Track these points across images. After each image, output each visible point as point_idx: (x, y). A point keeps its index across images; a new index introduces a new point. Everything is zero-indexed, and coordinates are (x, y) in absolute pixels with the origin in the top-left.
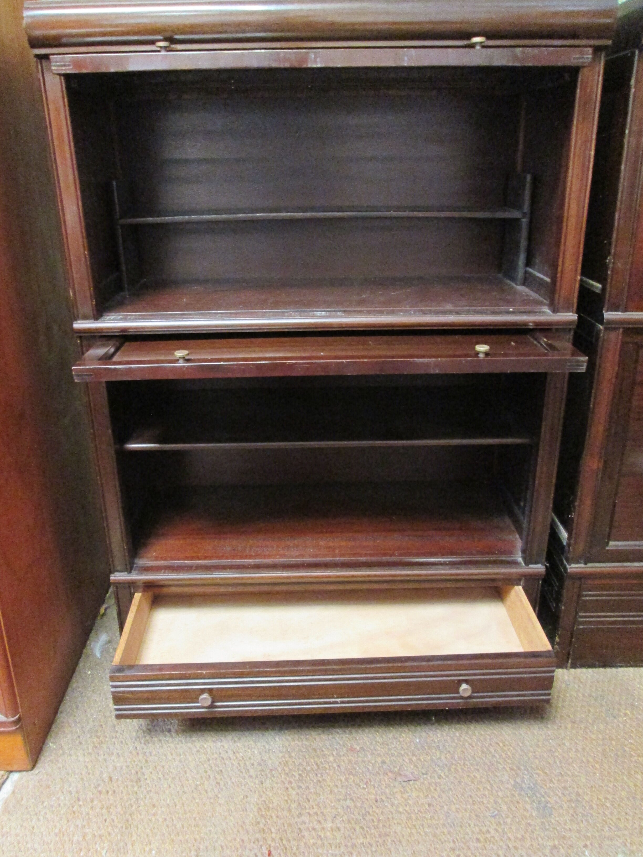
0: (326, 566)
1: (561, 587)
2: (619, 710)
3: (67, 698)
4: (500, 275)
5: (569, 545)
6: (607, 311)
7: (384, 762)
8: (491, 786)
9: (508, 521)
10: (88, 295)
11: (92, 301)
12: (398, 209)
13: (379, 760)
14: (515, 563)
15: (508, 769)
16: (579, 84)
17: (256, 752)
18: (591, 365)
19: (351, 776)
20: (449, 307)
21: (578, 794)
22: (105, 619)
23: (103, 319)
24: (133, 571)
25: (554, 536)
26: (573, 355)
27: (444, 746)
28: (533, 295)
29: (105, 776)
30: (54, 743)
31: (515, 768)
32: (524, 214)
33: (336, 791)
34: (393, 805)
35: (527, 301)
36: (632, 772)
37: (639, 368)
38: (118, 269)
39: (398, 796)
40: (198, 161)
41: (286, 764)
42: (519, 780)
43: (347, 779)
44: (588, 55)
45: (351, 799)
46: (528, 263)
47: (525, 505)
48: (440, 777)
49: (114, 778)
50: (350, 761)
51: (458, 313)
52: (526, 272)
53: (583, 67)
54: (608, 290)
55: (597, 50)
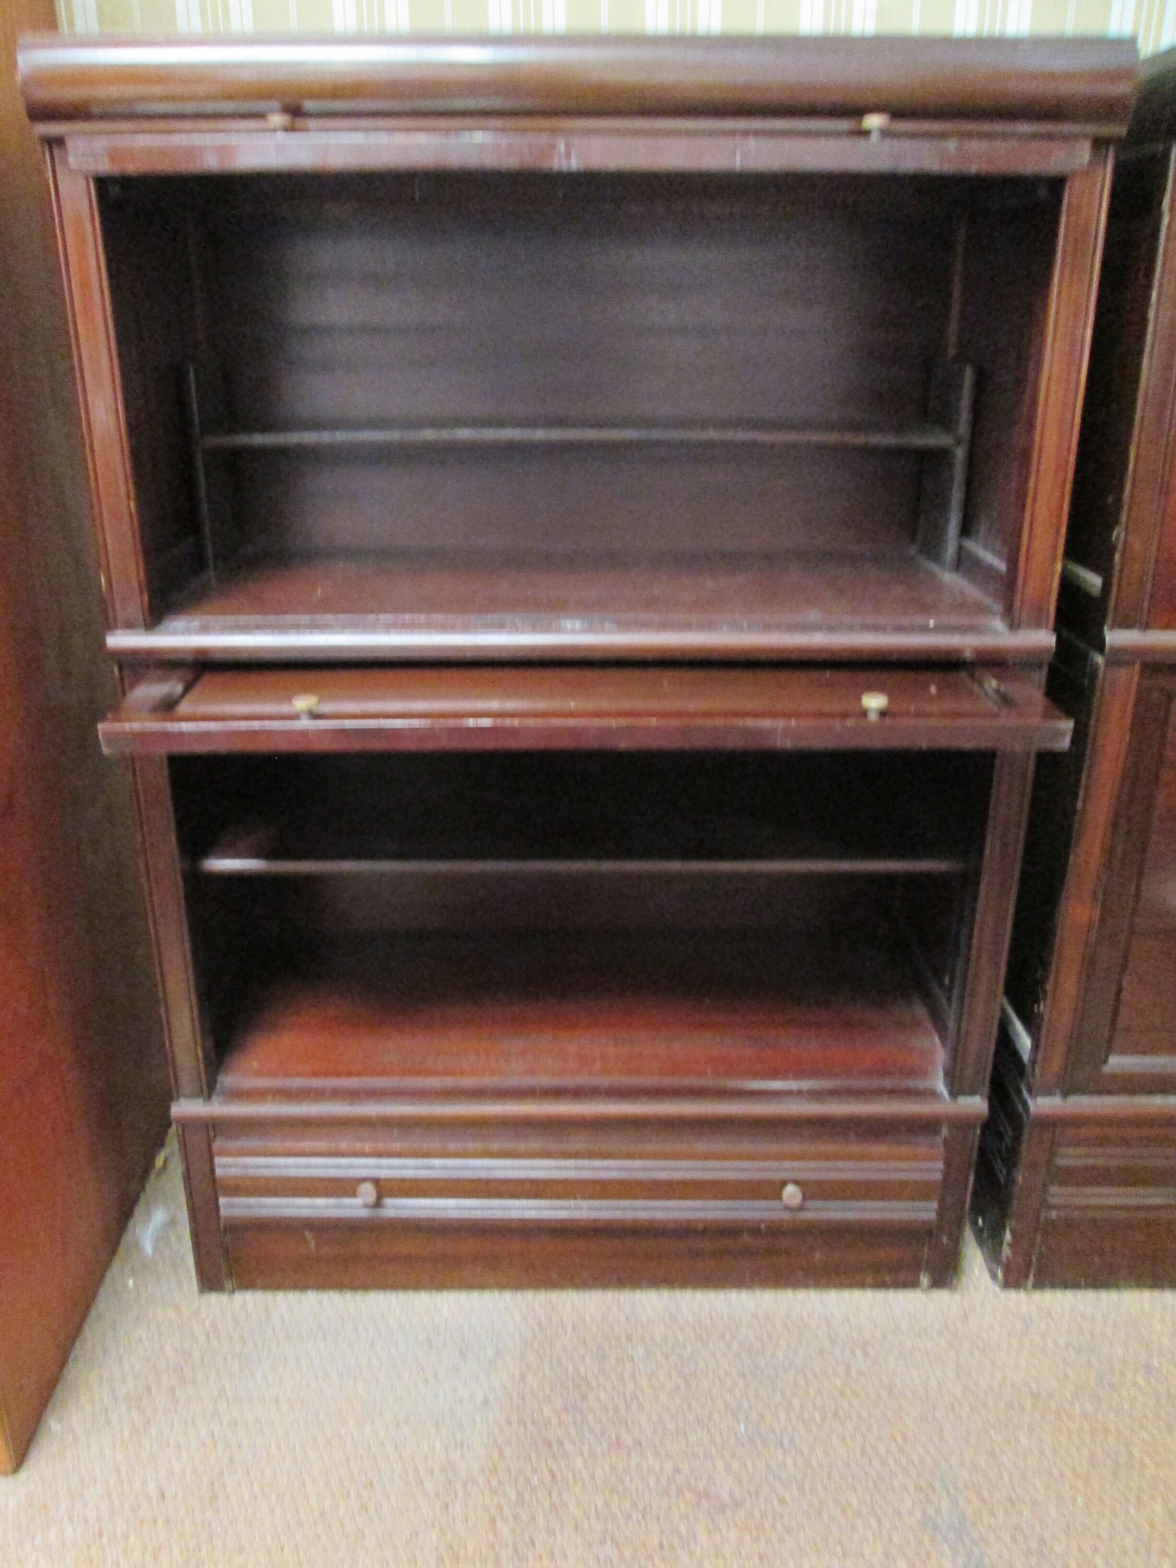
0: (577, 1093)
1: (1017, 1138)
2: (1123, 1375)
3: (87, 1330)
4: (913, 550)
5: (1034, 1062)
6: (1112, 628)
7: (677, 1470)
8: (879, 1521)
9: (921, 1011)
10: (135, 583)
11: (141, 593)
12: (725, 424)
13: (669, 1465)
14: (933, 1094)
15: (912, 1489)
16: (1064, 208)
17: (438, 1445)
18: (1080, 735)
19: (616, 1498)
20: (814, 615)
21: (1042, 1541)
22: (164, 1177)
23: (162, 627)
24: (214, 1097)
25: (1005, 1041)
26: (1046, 716)
27: (792, 1441)
28: (974, 592)
29: (152, 1488)
30: (60, 1420)
31: (924, 1486)
32: (959, 442)
33: (586, 1525)
34: (691, 1554)
35: (962, 606)
36: (1145, 1498)
37: (1170, 733)
38: (196, 528)
39: (703, 1537)
40: (350, 330)
41: (494, 1471)
42: (931, 1511)
43: (607, 1505)
44: (1084, 153)
45: (615, 1542)
46: (966, 530)
47: (952, 981)
48: (782, 1501)
49: (169, 1494)
50: (613, 1468)
51: (831, 629)
52: (960, 548)
53: (1074, 174)
54: (1114, 589)
55: (1099, 144)
